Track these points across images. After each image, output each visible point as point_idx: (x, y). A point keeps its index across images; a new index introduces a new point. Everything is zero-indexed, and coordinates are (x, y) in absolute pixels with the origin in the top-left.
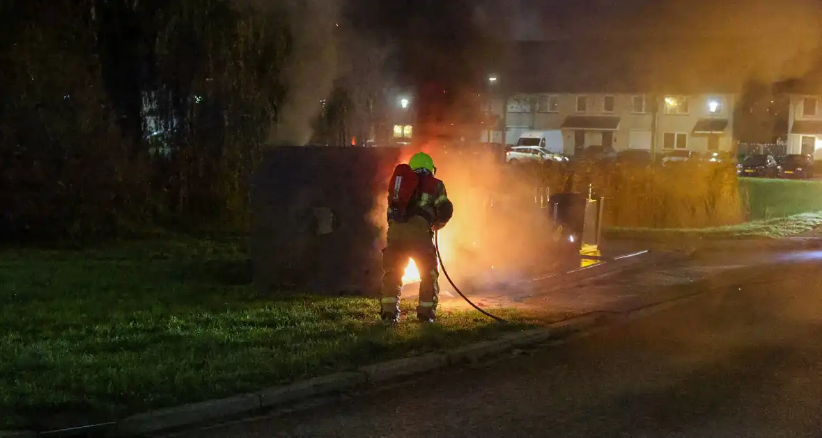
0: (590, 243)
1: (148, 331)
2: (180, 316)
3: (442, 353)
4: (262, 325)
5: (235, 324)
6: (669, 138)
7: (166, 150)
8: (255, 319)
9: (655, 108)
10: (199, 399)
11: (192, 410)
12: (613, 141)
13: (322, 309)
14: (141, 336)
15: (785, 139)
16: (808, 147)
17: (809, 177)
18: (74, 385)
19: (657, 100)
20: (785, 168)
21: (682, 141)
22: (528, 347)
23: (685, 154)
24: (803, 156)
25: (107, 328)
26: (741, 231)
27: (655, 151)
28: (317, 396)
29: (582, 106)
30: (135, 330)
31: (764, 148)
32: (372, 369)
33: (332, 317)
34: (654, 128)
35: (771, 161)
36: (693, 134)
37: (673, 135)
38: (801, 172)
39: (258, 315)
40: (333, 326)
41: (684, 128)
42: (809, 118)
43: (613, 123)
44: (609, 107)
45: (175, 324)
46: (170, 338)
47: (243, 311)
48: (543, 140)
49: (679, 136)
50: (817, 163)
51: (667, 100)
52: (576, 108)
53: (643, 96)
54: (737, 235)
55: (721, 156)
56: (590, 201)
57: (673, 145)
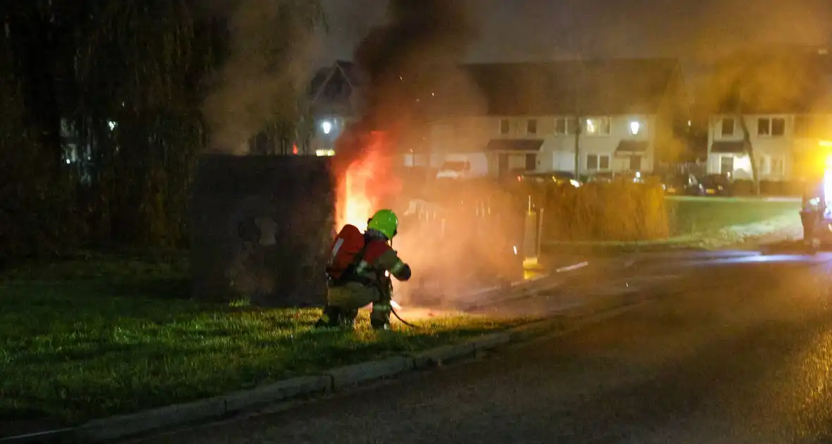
0: (530, 256)
1: (93, 341)
2: (125, 327)
3: (406, 356)
4: (214, 334)
5: (185, 333)
6: (592, 160)
7: (87, 178)
8: (204, 329)
9: (578, 130)
10: (163, 403)
11: (156, 414)
12: (536, 164)
13: (273, 318)
14: (85, 346)
15: (704, 159)
16: (727, 166)
17: (730, 195)
18: (23, 392)
19: (580, 122)
20: (706, 186)
21: (605, 162)
22: (491, 350)
23: (608, 175)
24: (723, 175)
25: (49, 338)
26: (676, 244)
27: (579, 173)
28: (285, 399)
29: (505, 129)
30: (78, 340)
31: (685, 168)
32: (337, 372)
33: (284, 325)
34: (577, 151)
35: (691, 181)
36: (615, 155)
37: (596, 157)
38: (721, 191)
39: (208, 325)
40: (287, 333)
41: (606, 150)
42: (728, 138)
43: (537, 144)
44: (532, 128)
45: (120, 335)
46: (118, 348)
47: (190, 321)
48: (468, 163)
49: (601, 158)
50: (738, 182)
51: (589, 122)
52: (500, 131)
53: (566, 119)
54: (673, 247)
55: (644, 175)
56: (530, 213)
57: (596, 167)
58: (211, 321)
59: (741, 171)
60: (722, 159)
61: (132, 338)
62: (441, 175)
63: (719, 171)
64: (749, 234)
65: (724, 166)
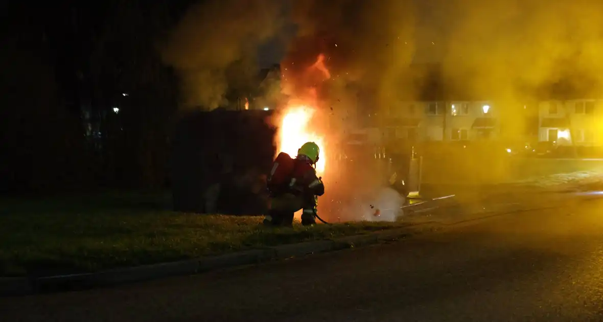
0: (414, 190)
6: (455, 132)
9: (445, 111)
12: (415, 135)
15: (537, 133)
16: (553, 136)
19: (447, 106)
20: (539, 151)
21: (464, 133)
27: (446, 141)
34: (444, 126)
35: (528, 147)
36: (472, 129)
37: (458, 130)
38: (549, 154)
41: (465, 125)
42: (553, 116)
43: (415, 123)
44: (412, 110)
48: (367, 135)
49: (462, 131)
50: (561, 147)
51: (453, 107)
53: (436, 103)
56: (413, 159)
57: (458, 137)
59: (563, 139)
60: (550, 131)
63: (548, 140)
64: (570, 178)
65: (550, 137)
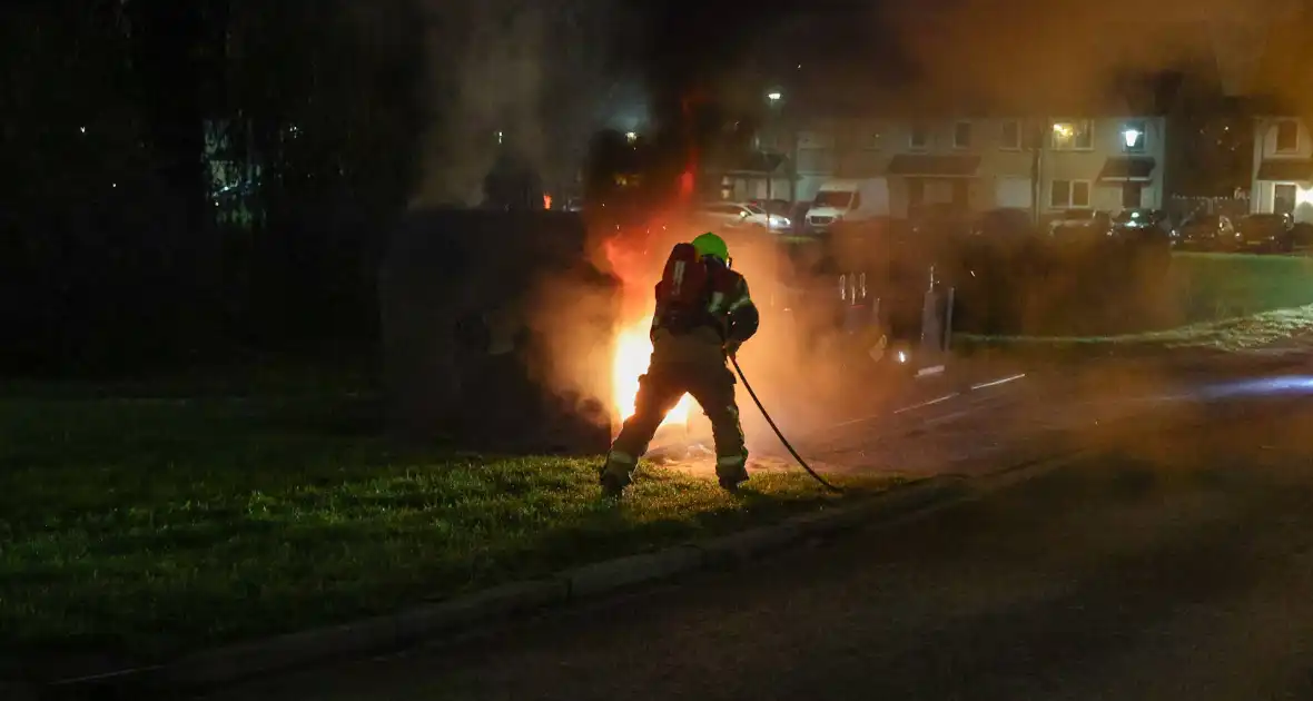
0: (932, 362)
1: (216, 515)
2: (267, 491)
5: (357, 502)
6: (1060, 190)
7: (244, 216)
9: (1038, 140)
12: (970, 195)
13: (499, 477)
14: (203, 525)
15: (1247, 187)
16: (1285, 201)
17: (1287, 251)
19: (1041, 127)
21: (1081, 193)
23: (1086, 214)
24: (1276, 217)
25: (149, 511)
27: (1038, 211)
29: (919, 139)
30: (194, 513)
31: (1214, 204)
32: (579, 574)
33: (514, 489)
34: (1035, 172)
35: (1225, 225)
36: (1098, 182)
37: (1067, 184)
38: (1273, 244)
41: (1084, 172)
42: (1286, 154)
43: (968, 164)
44: (963, 139)
46: (252, 527)
47: (369, 481)
48: (857, 195)
49: (1076, 186)
50: (1301, 227)
51: (1058, 126)
52: (910, 141)
53: (1019, 124)
54: (1170, 346)
55: (1144, 218)
56: (931, 294)
57: (1067, 200)
58: (401, 479)
59: (1309, 206)
60: (1277, 189)
61: (273, 510)
62: (812, 213)
63: (1272, 211)
65: (1279, 202)
